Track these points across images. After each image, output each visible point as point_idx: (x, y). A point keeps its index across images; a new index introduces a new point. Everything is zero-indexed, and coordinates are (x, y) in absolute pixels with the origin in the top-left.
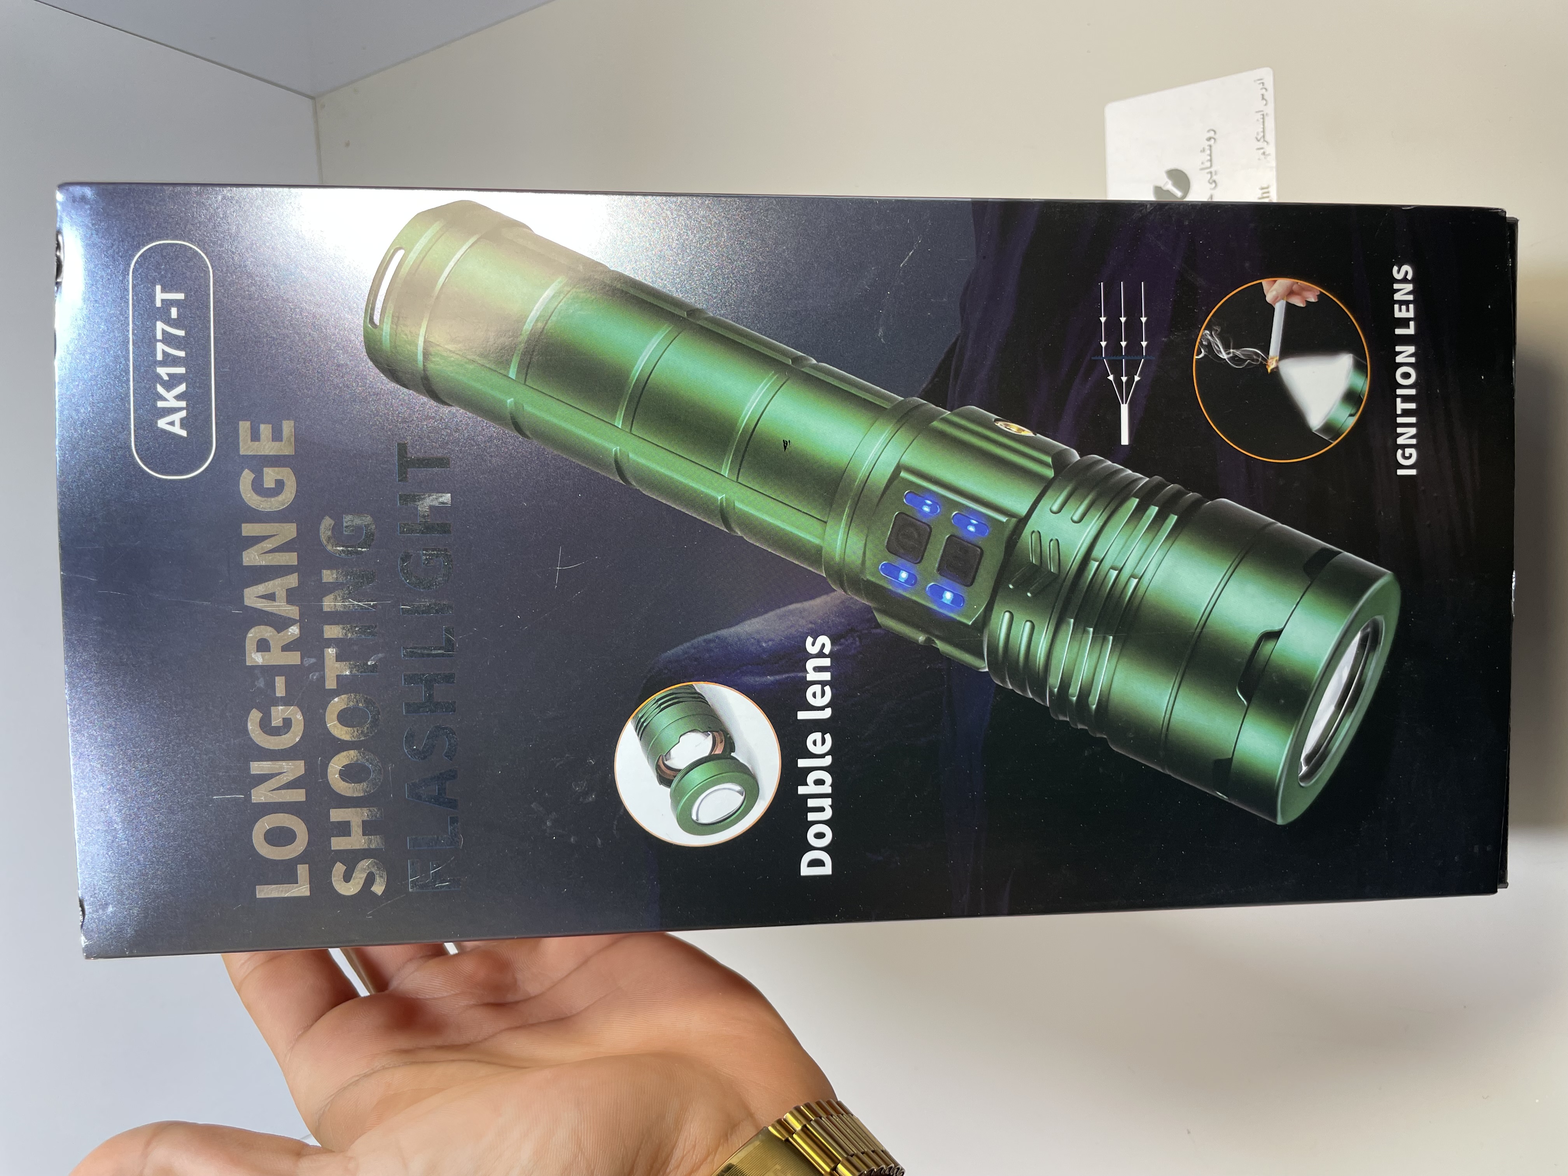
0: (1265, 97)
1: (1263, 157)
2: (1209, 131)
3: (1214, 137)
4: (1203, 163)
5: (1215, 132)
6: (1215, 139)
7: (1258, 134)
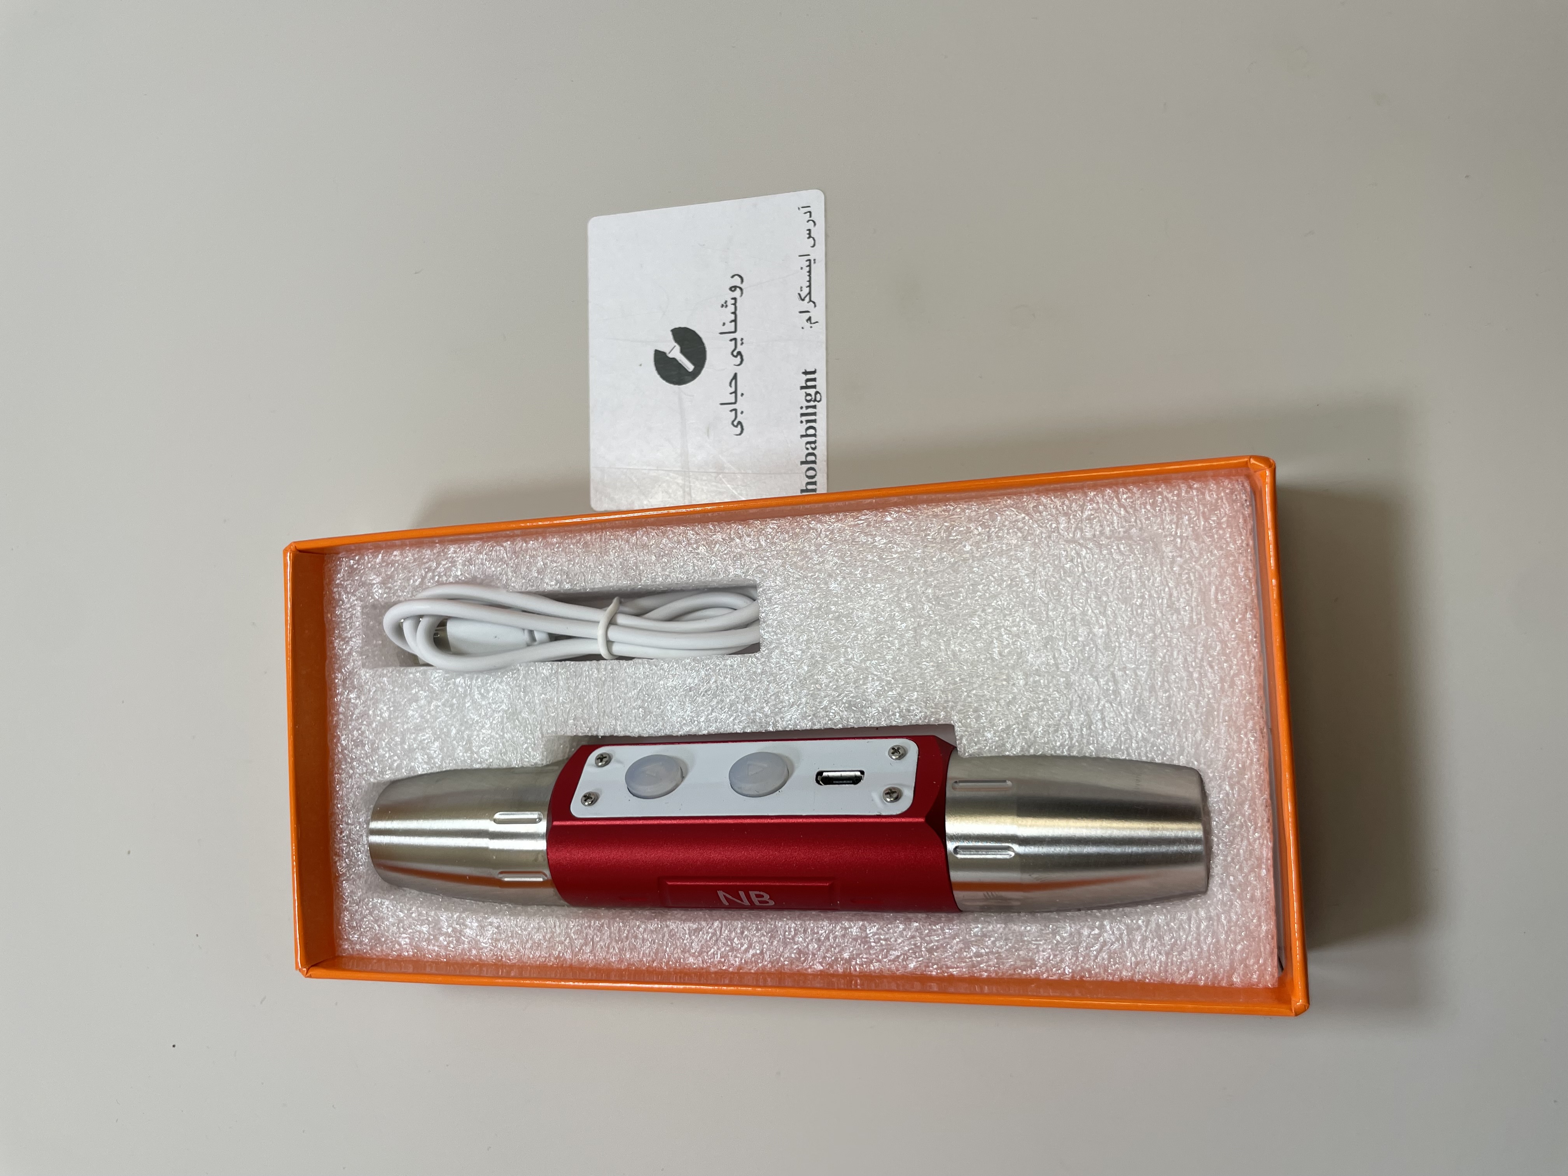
0: (812, 235)
1: (809, 324)
2: (733, 277)
3: (740, 284)
4: (724, 324)
5: (741, 278)
6: (741, 289)
7: (801, 287)
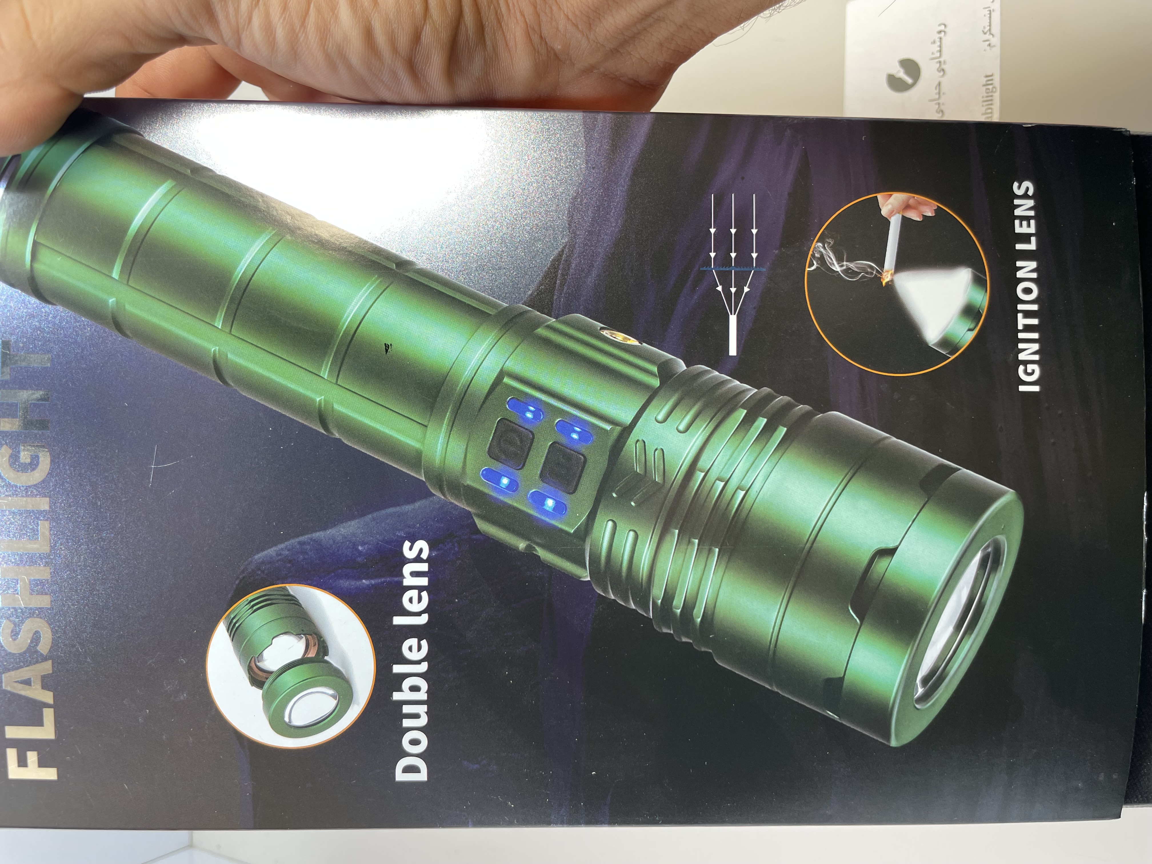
1: (989, 48)
2: (940, 25)
3: (946, 30)
4: (933, 53)
5: (945, 26)
6: (945, 32)
7: (984, 27)
